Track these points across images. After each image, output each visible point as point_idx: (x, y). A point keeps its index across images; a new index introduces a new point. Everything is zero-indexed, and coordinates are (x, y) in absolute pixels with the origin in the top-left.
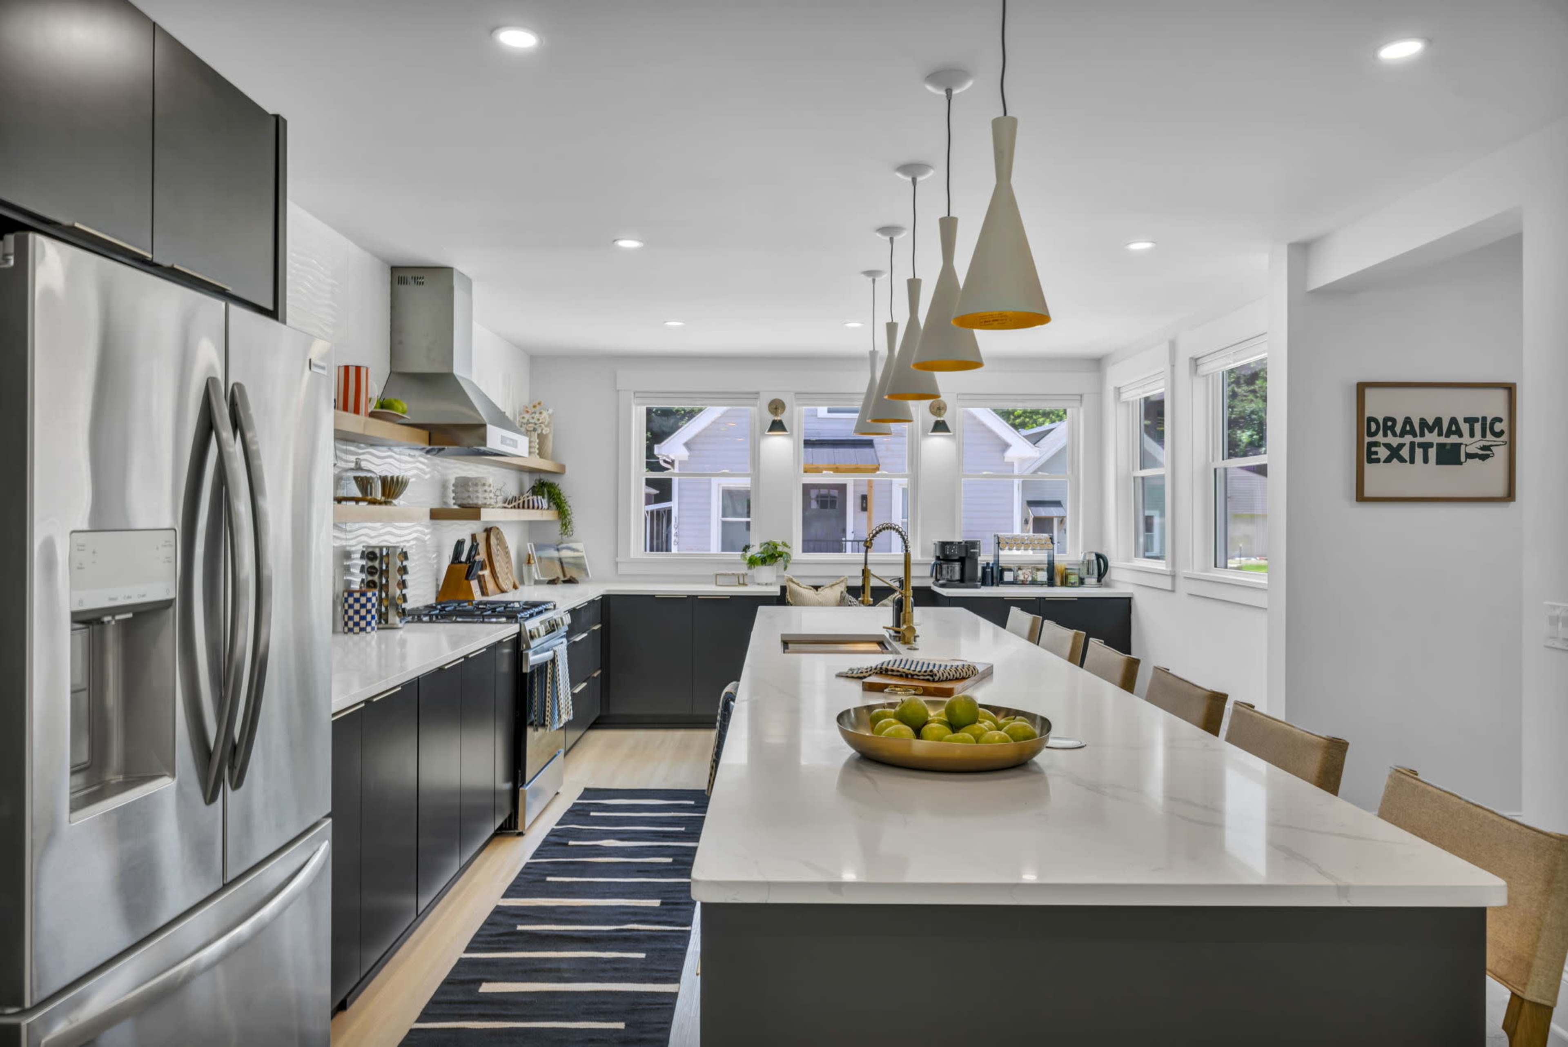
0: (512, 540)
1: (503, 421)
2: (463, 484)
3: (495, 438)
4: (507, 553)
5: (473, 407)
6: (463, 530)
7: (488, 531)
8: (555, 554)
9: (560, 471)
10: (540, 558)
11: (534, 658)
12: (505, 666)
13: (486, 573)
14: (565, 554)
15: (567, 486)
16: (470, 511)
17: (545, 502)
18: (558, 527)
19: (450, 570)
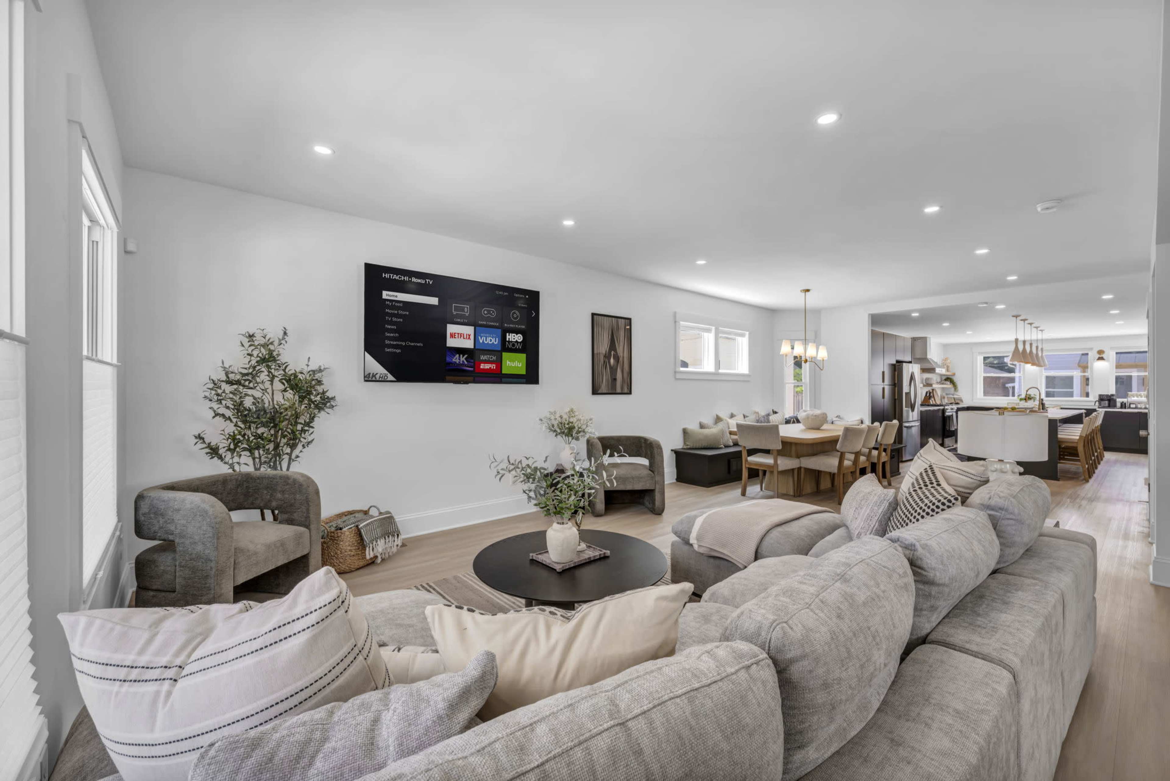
0: (939, 392)
1: (939, 367)
2: (927, 379)
3: (938, 370)
4: (938, 395)
5: (931, 364)
6: (929, 389)
7: (933, 390)
8: (952, 396)
9: (954, 374)
10: (948, 397)
11: (947, 414)
12: (940, 414)
13: (933, 399)
14: (955, 396)
15: (955, 379)
16: (931, 385)
17: (949, 383)
18: (953, 389)
19: (925, 398)
